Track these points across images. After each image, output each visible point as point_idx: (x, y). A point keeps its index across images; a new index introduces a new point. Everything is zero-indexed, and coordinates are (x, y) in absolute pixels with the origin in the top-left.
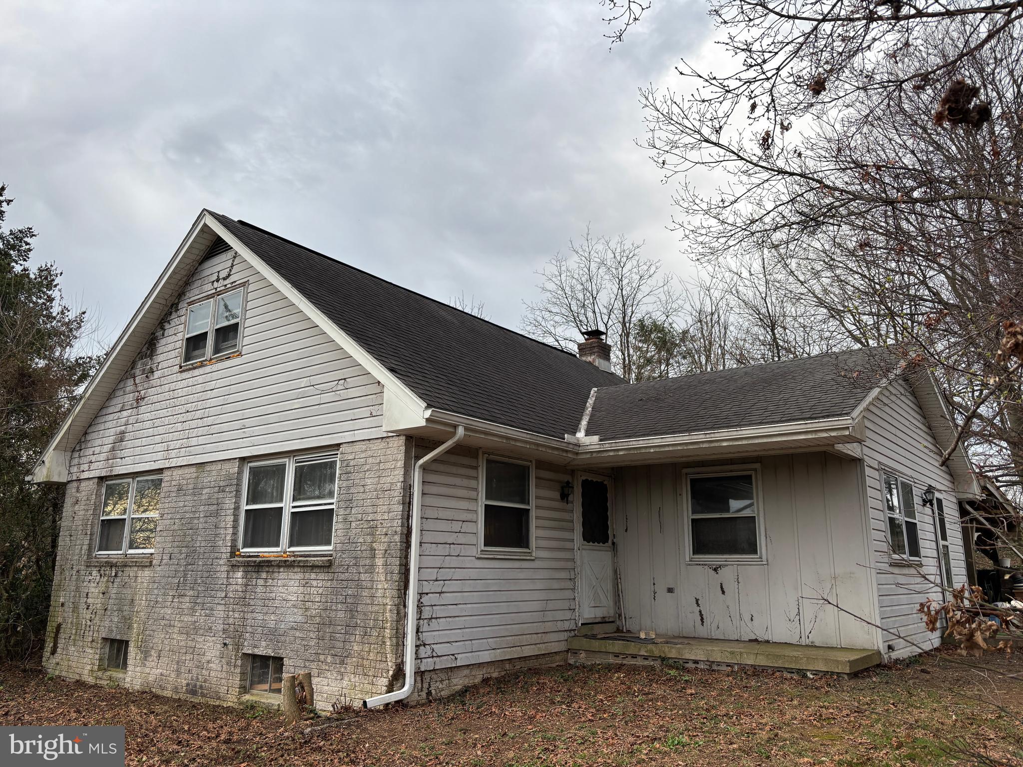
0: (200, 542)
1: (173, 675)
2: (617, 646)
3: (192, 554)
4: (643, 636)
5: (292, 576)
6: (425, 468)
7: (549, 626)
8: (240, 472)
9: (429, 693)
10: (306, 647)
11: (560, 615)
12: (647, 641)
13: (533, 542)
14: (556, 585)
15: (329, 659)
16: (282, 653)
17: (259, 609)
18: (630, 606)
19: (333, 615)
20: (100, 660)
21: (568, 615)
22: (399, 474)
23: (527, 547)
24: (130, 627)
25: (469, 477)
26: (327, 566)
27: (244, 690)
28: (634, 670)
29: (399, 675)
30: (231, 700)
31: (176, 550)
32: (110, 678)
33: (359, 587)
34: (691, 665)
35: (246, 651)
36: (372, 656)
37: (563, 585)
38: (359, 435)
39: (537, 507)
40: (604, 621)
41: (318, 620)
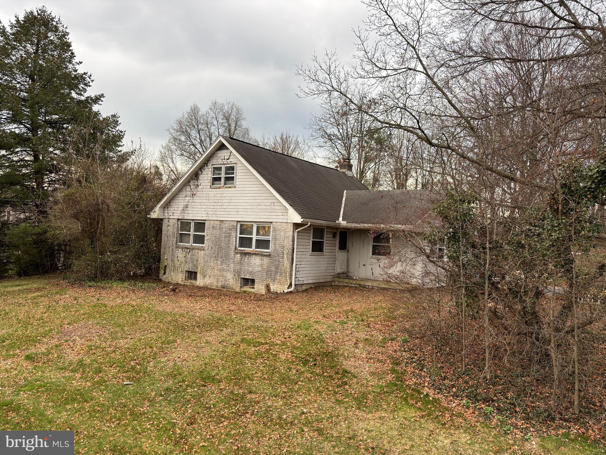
0: (223, 244)
1: (215, 282)
2: (347, 281)
3: (220, 248)
4: (354, 278)
5: (257, 257)
6: (298, 232)
7: (327, 274)
8: (237, 225)
9: (297, 290)
10: (263, 277)
11: (330, 271)
12: (356, 280)
13: (324, 250)
14: (330, 262)
15: (270, 280)
16: (254, 278)
17: (246, 266)
18: (351, 269)
19: (271, 269)
20: (185, 277)
21: (333, 271)
22: (291, 233)
23: (323, 252)
24: (197, 268)
25: (308, 233)
26: (269, 256)
27: (241, 287)
28: (351, 287)
29: (291, 285)
30: (238, 290)
31: (214, 246)
32: (191, 283)
33: (279, 261)
34: (367, 287)
35: (242, 277)
36: (283, 280)
37: (332, 262)
38: (279, 220)
39: (326, 240)
40: (343, 273)
41: (266, 270)
